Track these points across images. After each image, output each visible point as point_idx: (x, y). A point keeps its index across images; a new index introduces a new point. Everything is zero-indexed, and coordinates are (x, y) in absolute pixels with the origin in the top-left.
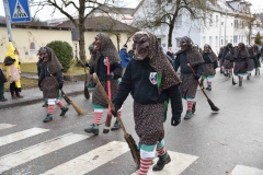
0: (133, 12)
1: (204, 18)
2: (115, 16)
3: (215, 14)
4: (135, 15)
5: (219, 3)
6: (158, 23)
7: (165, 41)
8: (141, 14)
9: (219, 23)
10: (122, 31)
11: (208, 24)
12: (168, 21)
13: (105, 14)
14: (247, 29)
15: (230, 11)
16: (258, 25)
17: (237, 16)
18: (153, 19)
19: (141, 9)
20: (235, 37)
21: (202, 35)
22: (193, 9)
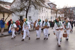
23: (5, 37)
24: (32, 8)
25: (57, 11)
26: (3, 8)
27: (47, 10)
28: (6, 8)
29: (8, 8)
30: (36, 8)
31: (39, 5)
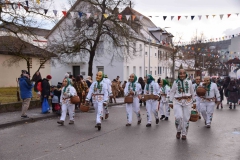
0: (47, 33)
1: (127, 47)
2: (25, 37)
3: (138, 43)
4: (51, 38)
5: (142, 31)
6: (77, 49)
7: (85, 70)
8: (58, 37)
9: (143, 52)
10: (34, 56)
11: (131, 53)
12: (88, 47)
13: (13, 34)
14: (170, 61)
15: (153, 41)
16: (181, 58)
17: (160, 47)
18: (71, 44)
19: (57, 31)
20: (159, 69)
21: (125, 64)
22: (116, 36)
23: (31, 124)
24: (107, 43)
25: (175, 52)
26: (26, 45)
27: (146, 48)
28: (36, 44)
29: (42, 45)
30: (116, 43)
31: (126, 35)
